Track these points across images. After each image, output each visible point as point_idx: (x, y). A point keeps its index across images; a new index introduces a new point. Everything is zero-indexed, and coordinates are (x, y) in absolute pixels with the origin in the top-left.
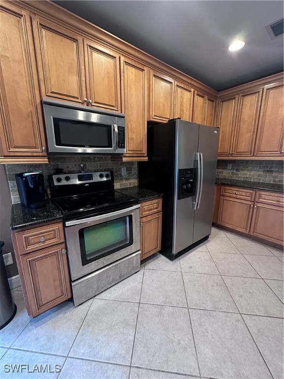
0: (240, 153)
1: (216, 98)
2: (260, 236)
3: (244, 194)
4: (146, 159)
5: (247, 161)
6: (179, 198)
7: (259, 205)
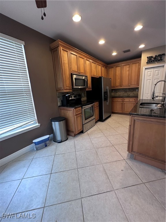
0: (117, 86)
1: (107, 67)
2: (126, 112)
3: (120, 100)
4: (91, 90)
5: (119, 89)
6: (104, 101)
7: (125, 102)
